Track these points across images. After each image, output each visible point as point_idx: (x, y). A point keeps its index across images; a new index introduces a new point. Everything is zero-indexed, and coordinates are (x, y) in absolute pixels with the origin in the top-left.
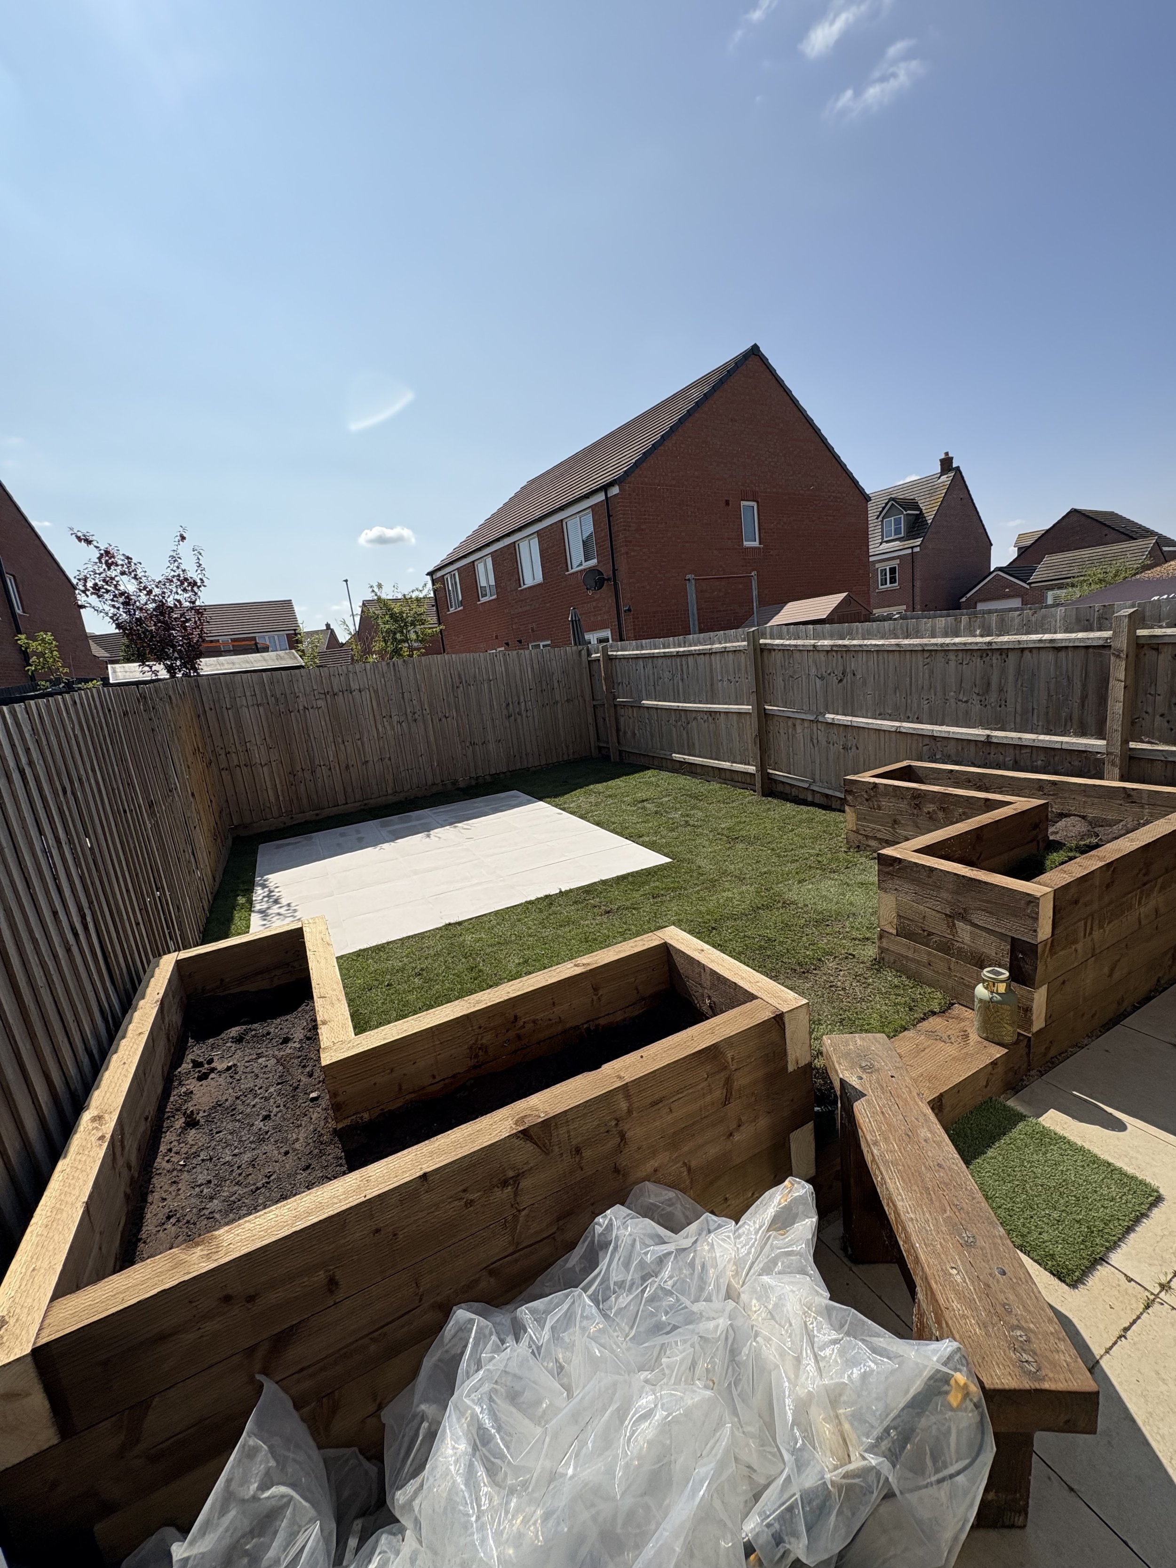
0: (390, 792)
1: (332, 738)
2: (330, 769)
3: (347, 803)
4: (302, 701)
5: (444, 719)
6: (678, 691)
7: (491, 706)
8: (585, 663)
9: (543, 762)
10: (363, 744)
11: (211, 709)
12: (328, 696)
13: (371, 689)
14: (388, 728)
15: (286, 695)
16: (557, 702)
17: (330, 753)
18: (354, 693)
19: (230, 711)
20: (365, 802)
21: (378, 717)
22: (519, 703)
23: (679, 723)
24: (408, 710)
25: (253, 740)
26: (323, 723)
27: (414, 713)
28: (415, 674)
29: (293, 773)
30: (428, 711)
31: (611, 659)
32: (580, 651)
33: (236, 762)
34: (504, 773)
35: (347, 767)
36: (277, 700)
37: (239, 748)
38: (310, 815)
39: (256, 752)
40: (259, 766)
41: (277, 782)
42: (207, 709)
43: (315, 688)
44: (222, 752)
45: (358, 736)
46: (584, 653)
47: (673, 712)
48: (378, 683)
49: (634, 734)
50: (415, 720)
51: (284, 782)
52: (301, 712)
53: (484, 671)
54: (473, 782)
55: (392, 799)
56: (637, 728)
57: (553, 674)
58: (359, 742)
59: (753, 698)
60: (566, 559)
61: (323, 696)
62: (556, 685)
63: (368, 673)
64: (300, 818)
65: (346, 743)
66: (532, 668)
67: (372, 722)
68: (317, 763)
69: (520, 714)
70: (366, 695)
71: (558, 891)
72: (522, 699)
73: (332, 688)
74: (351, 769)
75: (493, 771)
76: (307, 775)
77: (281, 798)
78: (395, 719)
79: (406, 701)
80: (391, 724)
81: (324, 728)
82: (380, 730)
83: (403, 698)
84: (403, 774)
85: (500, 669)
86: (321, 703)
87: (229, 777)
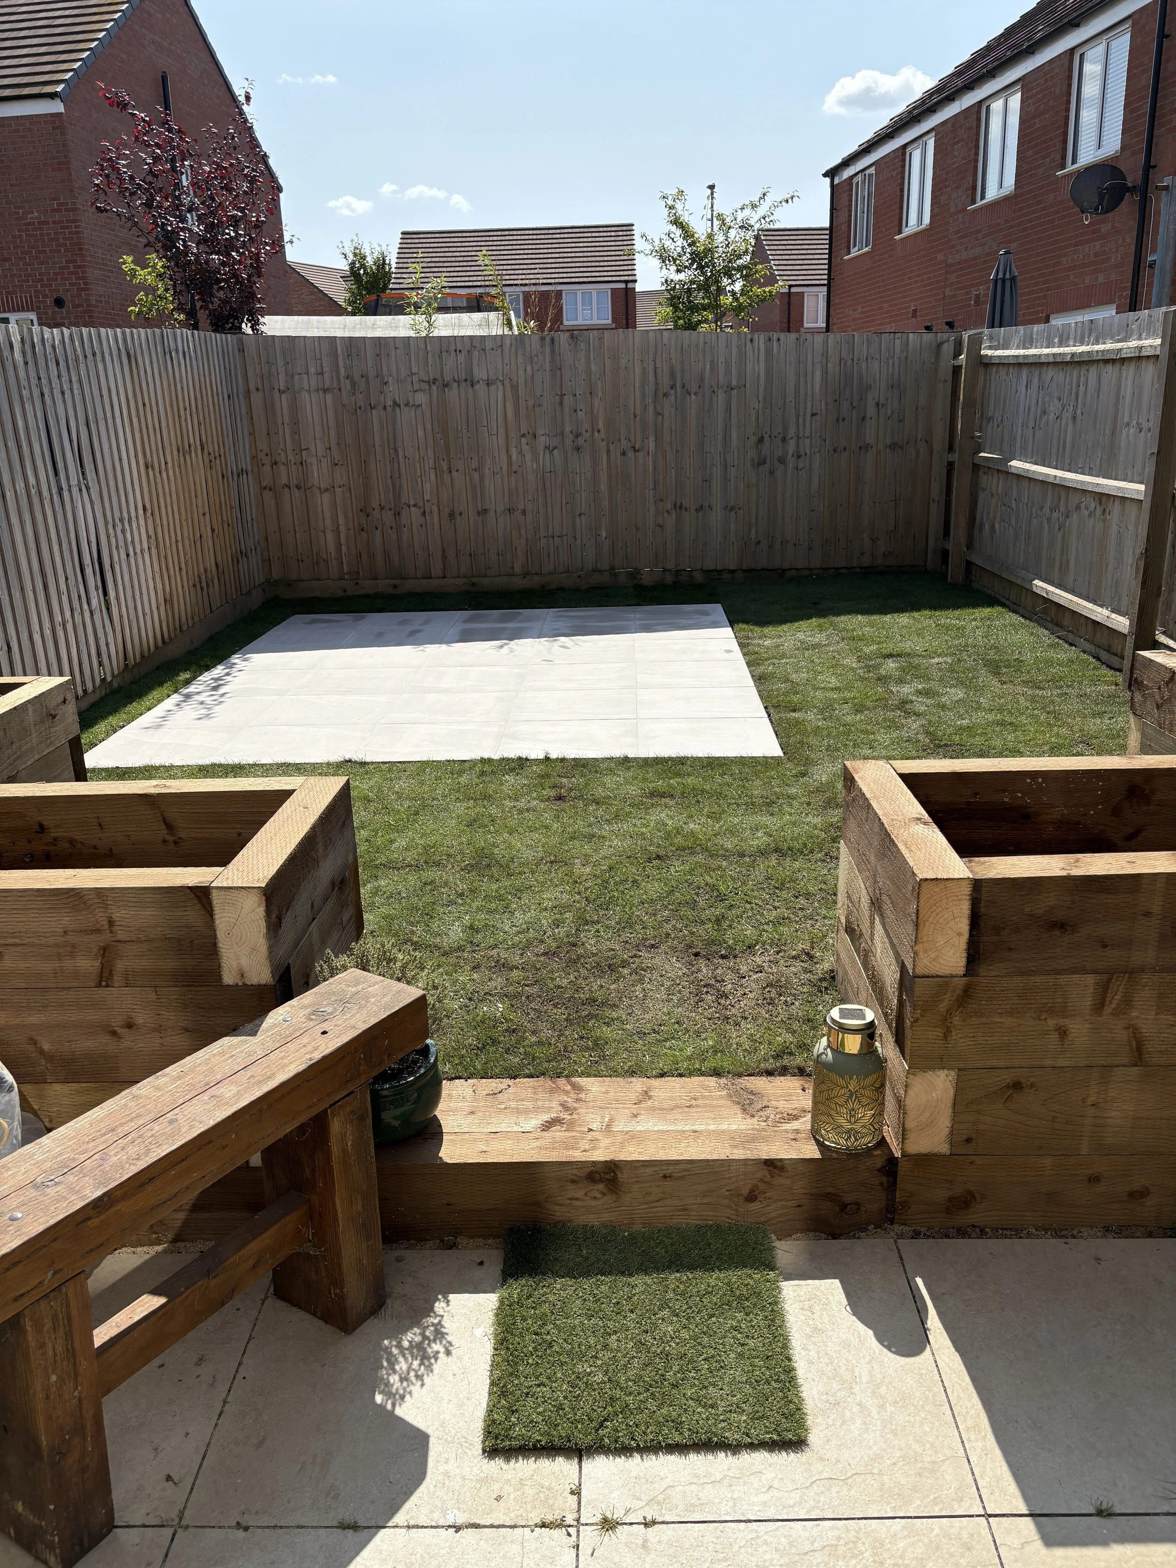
0: (518, 569)
1: (431, 461)
2: (424, 514)
3: (444, 577)
4: (393, 391)
5: (630, 454)
6: (1065, 443)
7: (726, 437)
8: (945, 372)
9: (816, 563)
10: (482, 478)
11: (258, 390)
12: (434, 388)
13: (507, 382)
14: (528, 456)
15: (367, 379)
16: (866, 447)
17: (427, 486)
18: (477, 387)
19: (284, 396)
20: (474, 580)
21: (513, 435)
22: (784, 440)
23: (1055, 515)
24: (568, 429)
25: (312, 448)
26: (421, 433)
27: (578, 435)
28: (588, 363)
29: (365, 511)
30: (603, 434)
31: (986, 364)
32: (942, 343)
33: (284, 481)
34: (732, 572)
35: (452, 515)
36: (354, 385)
37: (291, 456)
38: (384, 585)
39: (315, 468)
40: (317, 491)
41: (341, 521)
42: (252, 387)
43: (414, 370)
44: (267, 461)
45: (474, 465)
46: (948, 349)
47: (1050, 487)
48: (522, 372)
49: (993, 530)
50: (578, 449)
51: (351, 523)
52: (389, 409)
53: (722, 368)
54: (669, 579)
55: (518, 583)
56: (998, 518)
57: (869, 387)
58: (476, 475)
59: (1150, 469)
60: (1065, 141)
61: (425, 386)
62: (871, 411)
63: (506, 350)
64: (368, 586)
65: (454, 473)
66: (825, 372)
67: (502, 441)
68: (404, 499)
69: (782, 461)
70: (497, 392)
71: (541, 756)
72: (792, 432)
73: (442, 374)
74: (458, 518)
75: (709, 564)
76: (388, 516)
77: (344, 548)
78: (542, 440)
79: (567, 410)
80: (533, 449)
81: (422, 441)
82: (514, 457)
83: (561, 404)
84: (543, 542)
85: (756, 367)
86: (421, 398)
87: (273, 502)
